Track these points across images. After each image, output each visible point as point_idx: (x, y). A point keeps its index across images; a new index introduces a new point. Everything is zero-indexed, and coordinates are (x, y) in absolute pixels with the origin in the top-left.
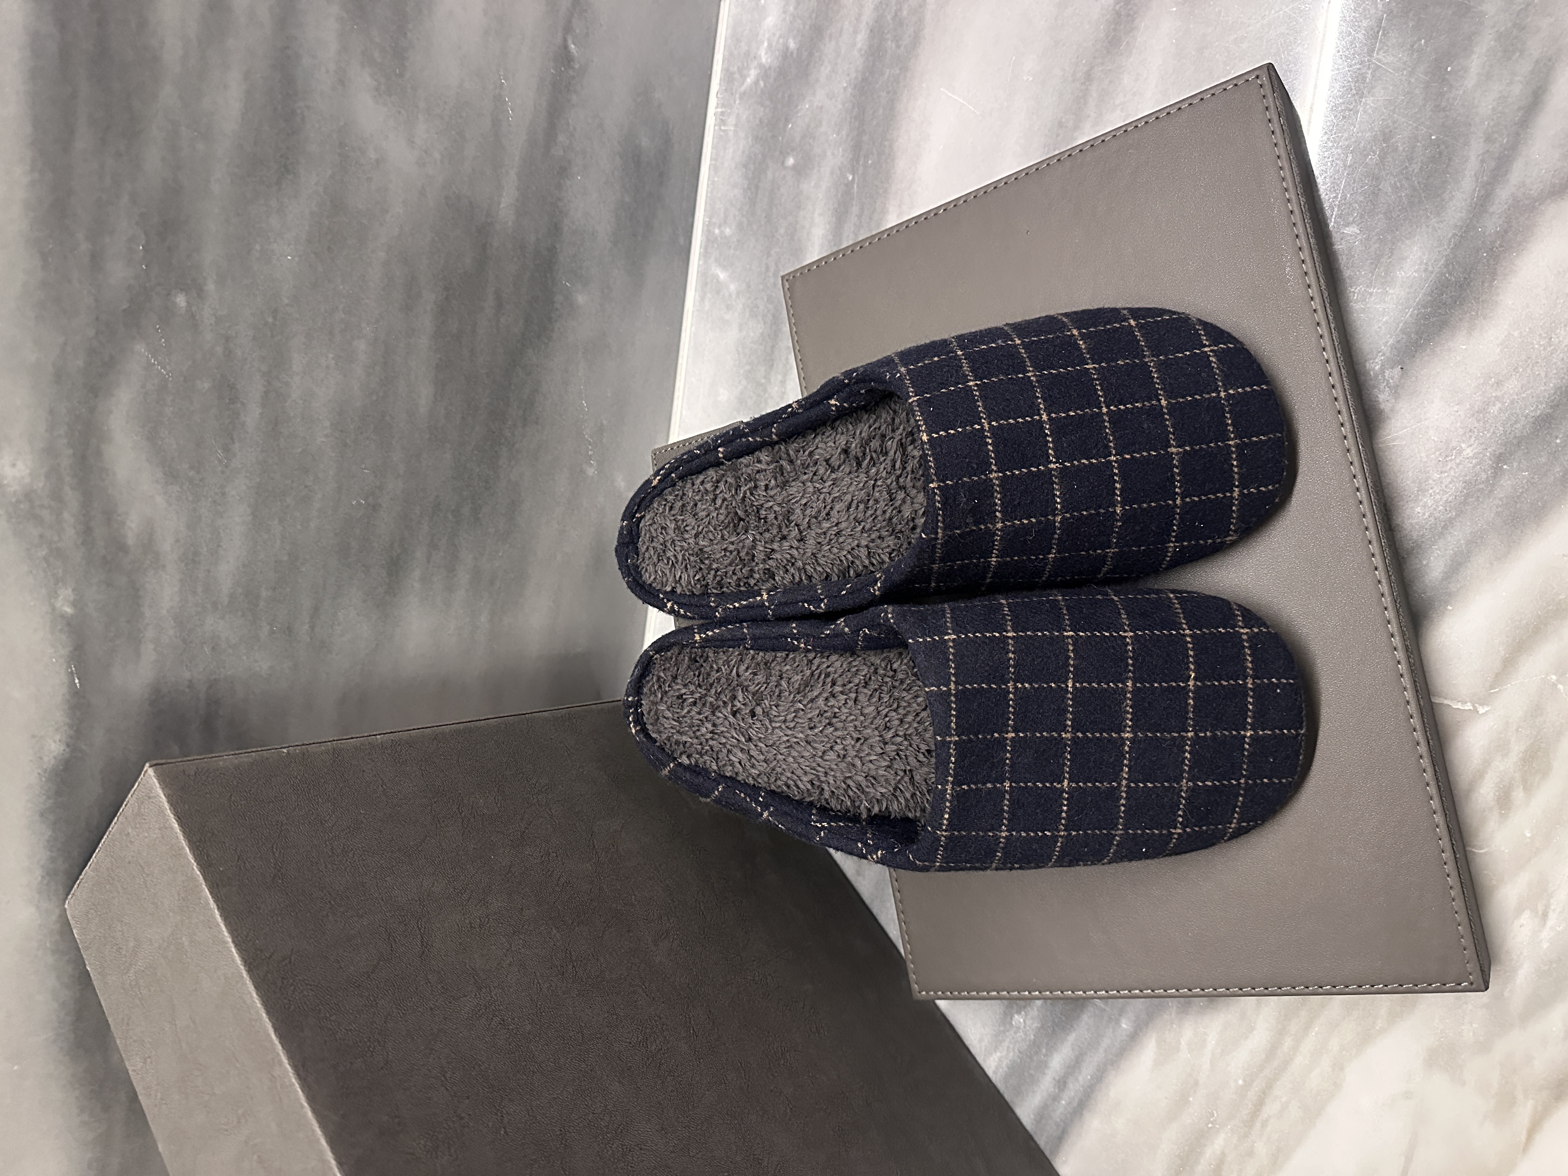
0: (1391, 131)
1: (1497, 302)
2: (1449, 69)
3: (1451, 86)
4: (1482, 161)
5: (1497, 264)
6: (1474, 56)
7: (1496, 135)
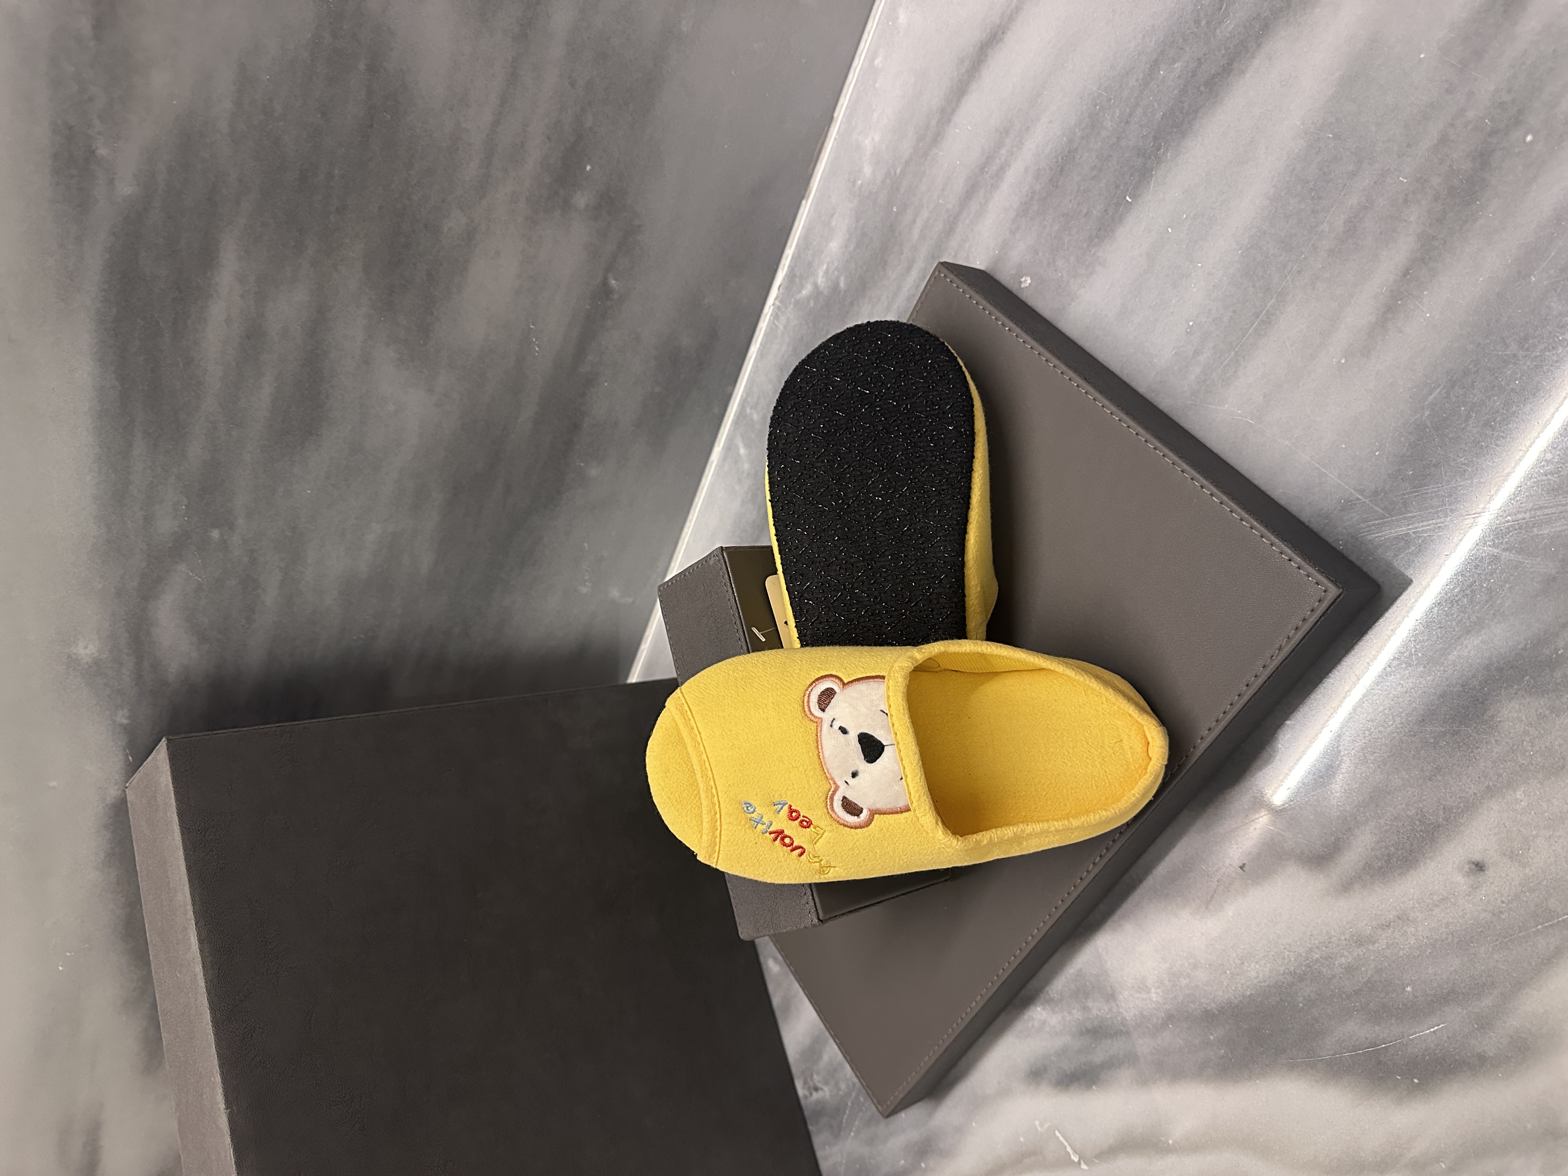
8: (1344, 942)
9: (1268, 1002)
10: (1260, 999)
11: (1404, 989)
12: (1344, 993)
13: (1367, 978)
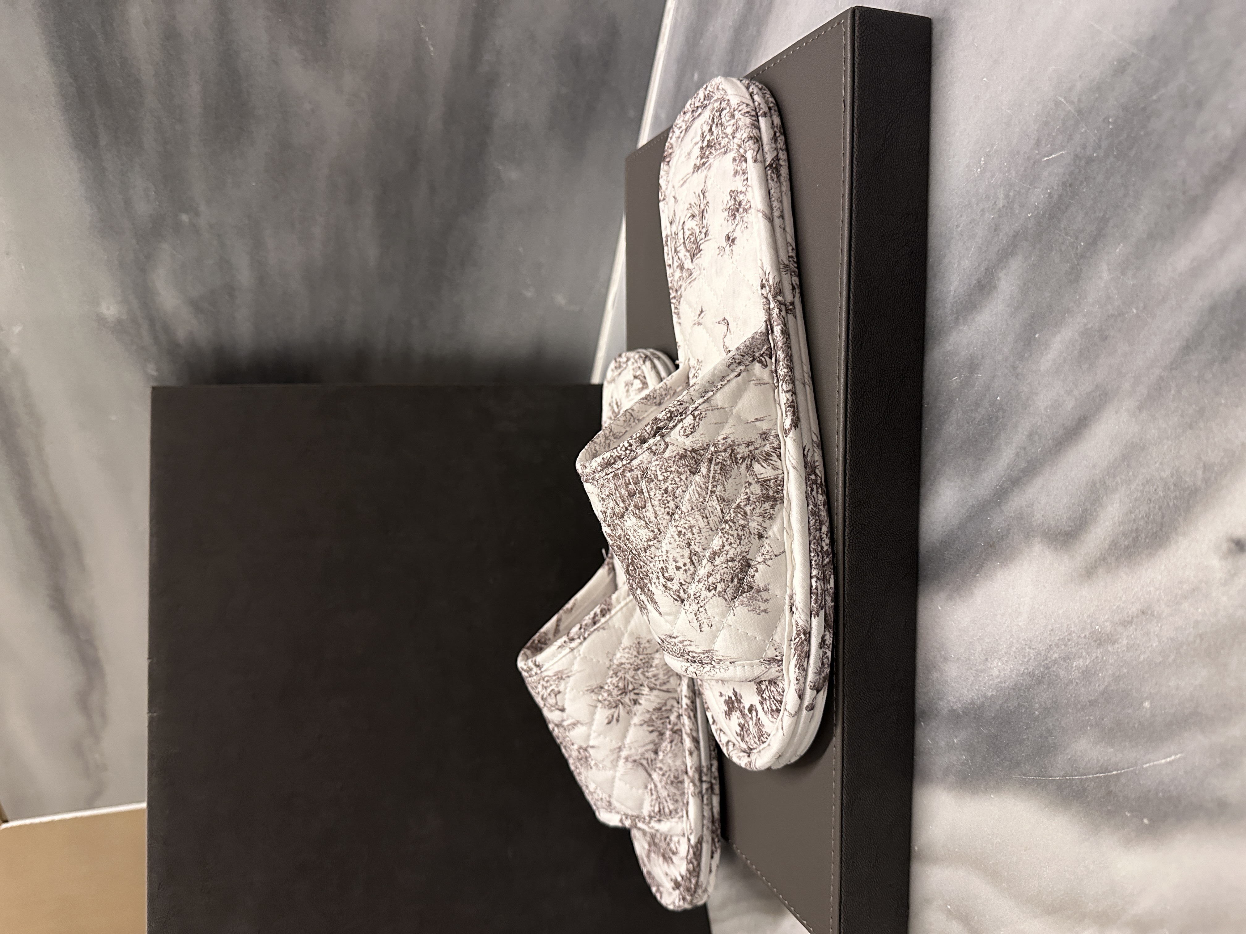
0: (978, 364)
1: (972, 593)
2: (1037, 336)
3: (1031, 355)
4: (1017, 455)
5: (985, 559)
6: (1058, 338)
7: (1037, 438)
8: (1084, 640)
9: (1007, 706)
10: (1000, 702)
11: (1142, 703)
12: (1079, 702)
13: (1104, 687)
